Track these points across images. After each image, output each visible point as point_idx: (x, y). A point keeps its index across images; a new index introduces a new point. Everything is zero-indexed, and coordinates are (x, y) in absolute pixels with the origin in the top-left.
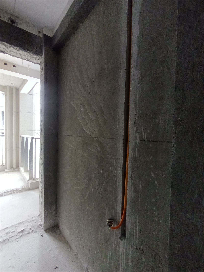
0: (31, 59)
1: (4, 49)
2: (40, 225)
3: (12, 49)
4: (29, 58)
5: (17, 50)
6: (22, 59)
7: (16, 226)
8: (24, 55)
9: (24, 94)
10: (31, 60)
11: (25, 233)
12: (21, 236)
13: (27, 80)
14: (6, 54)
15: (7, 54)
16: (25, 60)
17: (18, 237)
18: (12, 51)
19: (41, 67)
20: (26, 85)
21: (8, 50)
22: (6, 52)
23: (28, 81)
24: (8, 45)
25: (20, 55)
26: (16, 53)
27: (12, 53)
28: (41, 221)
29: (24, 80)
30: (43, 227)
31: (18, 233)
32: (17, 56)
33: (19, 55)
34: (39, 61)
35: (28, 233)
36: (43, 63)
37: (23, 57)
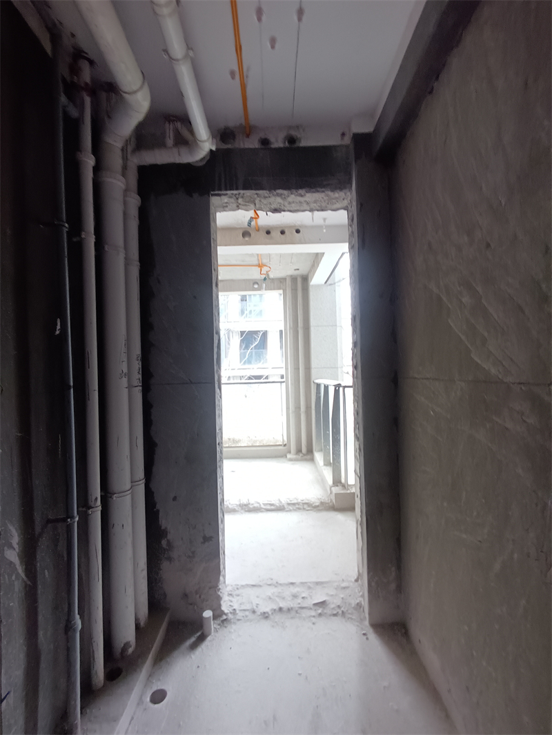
0: (328, 204)
1: (279, 203)
2: (359, 605)
3: (293, 197)
4: (324, 204)
5: (302, 196)
6: (311, 210)
7: (309, 588)
8: (315, 202)
9: (318, 286)
10: (329, 206)
11: (328, 611)
12: (320, 615)
13: (324, 253)
14: (283, 213)
15: (284, 211)
16: (318, 211)
17: (313, 613)
18: (293, 202)
19: (350, 214)
20: (320, 265)
21: (286, 204)
22: (282, 208)
23: (325, 255)
24: (285, 192)
25: (308, 203)
26: (300, 202)
27: (294, 206)
28: (363, 596)
29: (317, 254)
30: (367, 616)
31: (315, 604)
32: (302, 208)
33: (305, 205)
34: (345, 203)
35: (335, 615)
36: (354, 203)
37: (313, 205)
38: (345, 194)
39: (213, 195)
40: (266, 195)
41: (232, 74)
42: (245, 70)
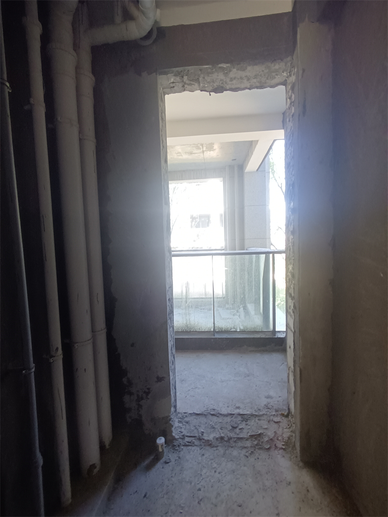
1: (221, 80)
3: (234, 72)
4: (263, 80)
5: (243, 70)
7: (246, 420)
8: (256, 77)
9: (251, 173)
14: (224, 92)
15: (226, 90)
18: (235, 78)
20: (254, 153)
21: (228, 80)
25: (248, 79)
26: (241, 78)
31: (251, 436)
32: (243, 86)
33: (245, 81)
34: (284, 76)
35: (268, 449)
37: (253, 81)
38: (285, 64)
40: (209, 70)
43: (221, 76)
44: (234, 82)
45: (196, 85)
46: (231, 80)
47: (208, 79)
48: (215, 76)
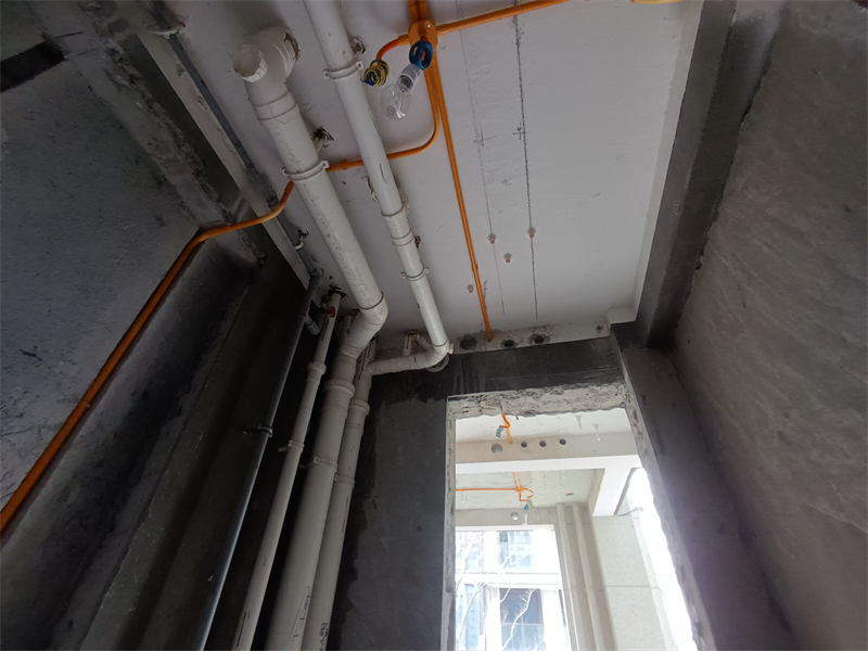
0: (596, 401)
1: (531, 404)
3: (548, 396)
4: (590, 403)
5: (559, 394)
6: (574, 411)
8: (578, 400)
9: (606, 519)
10: (598, 404)
13: (604, 470)
14: (537, 416)
15: (539, 413)
16: (583, 410)
18: (549, 402)
19: (631, 411)
20: (602, 487)
21: (540, 404)
22: (536, 409)
23: (606, 472)
24: (537, 390)
25: (568, 403)
26: (558, 402)
27: (550, 407)
29: (595, 471)
32: (562, 409)
33: (565, 404)
34: (620, 399)
36: (633, 396)
37: (575, 404)
38: (617, 387)
39: (450, 399)
40: (514, 395)
41: (470, 288)
42: (482, 283)
43: (530, 400)
44: (549, 405)
45: (498, 409)
46: (545, 403)
47: (513, 403)
48: (522, 400)
